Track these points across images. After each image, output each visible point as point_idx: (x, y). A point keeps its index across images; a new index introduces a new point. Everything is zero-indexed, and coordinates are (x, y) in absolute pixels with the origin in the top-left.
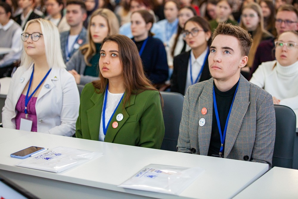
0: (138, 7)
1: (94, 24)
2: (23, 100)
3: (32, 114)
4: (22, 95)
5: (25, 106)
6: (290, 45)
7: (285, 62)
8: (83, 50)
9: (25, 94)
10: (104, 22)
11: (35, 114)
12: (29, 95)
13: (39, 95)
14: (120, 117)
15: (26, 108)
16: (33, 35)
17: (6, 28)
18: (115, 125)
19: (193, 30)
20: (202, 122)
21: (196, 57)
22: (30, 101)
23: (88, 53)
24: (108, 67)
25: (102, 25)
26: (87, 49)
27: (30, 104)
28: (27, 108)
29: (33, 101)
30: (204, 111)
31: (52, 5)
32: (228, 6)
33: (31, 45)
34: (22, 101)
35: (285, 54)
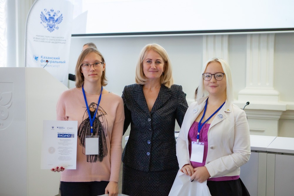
4: (194, 122)
5: (198, 132)
15: (198, 134)
16: (216, 76)
22: (203, 127)
27: (203, 130)
28: (200, 134)
29: (205, 127)
34: (195, 127)
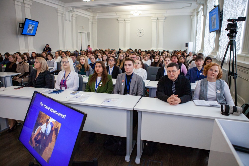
0: (90, 55)
1: (81, 59)
2: (63, 81)
3: (65, 85)
6: (138, 64)
7: (137, 68)
8: (78, 67)
9: (63, 79)
10: (84, 58)
11: (66, 85)
12: (64, 80)
13: (67, 80)
14: (101, 83)
17: (51, 61)
18: (100, 85)
19: (112, 60)
20: (122, 84)
21: (111, 68)
23: (80, 68)
24: (98, 70)
25: (83, 59)
26: (79, 67)
30: (123, 81)
31: (63, 54)
32: (114, 54)
33: (65, 65)
35: (137, 66)
